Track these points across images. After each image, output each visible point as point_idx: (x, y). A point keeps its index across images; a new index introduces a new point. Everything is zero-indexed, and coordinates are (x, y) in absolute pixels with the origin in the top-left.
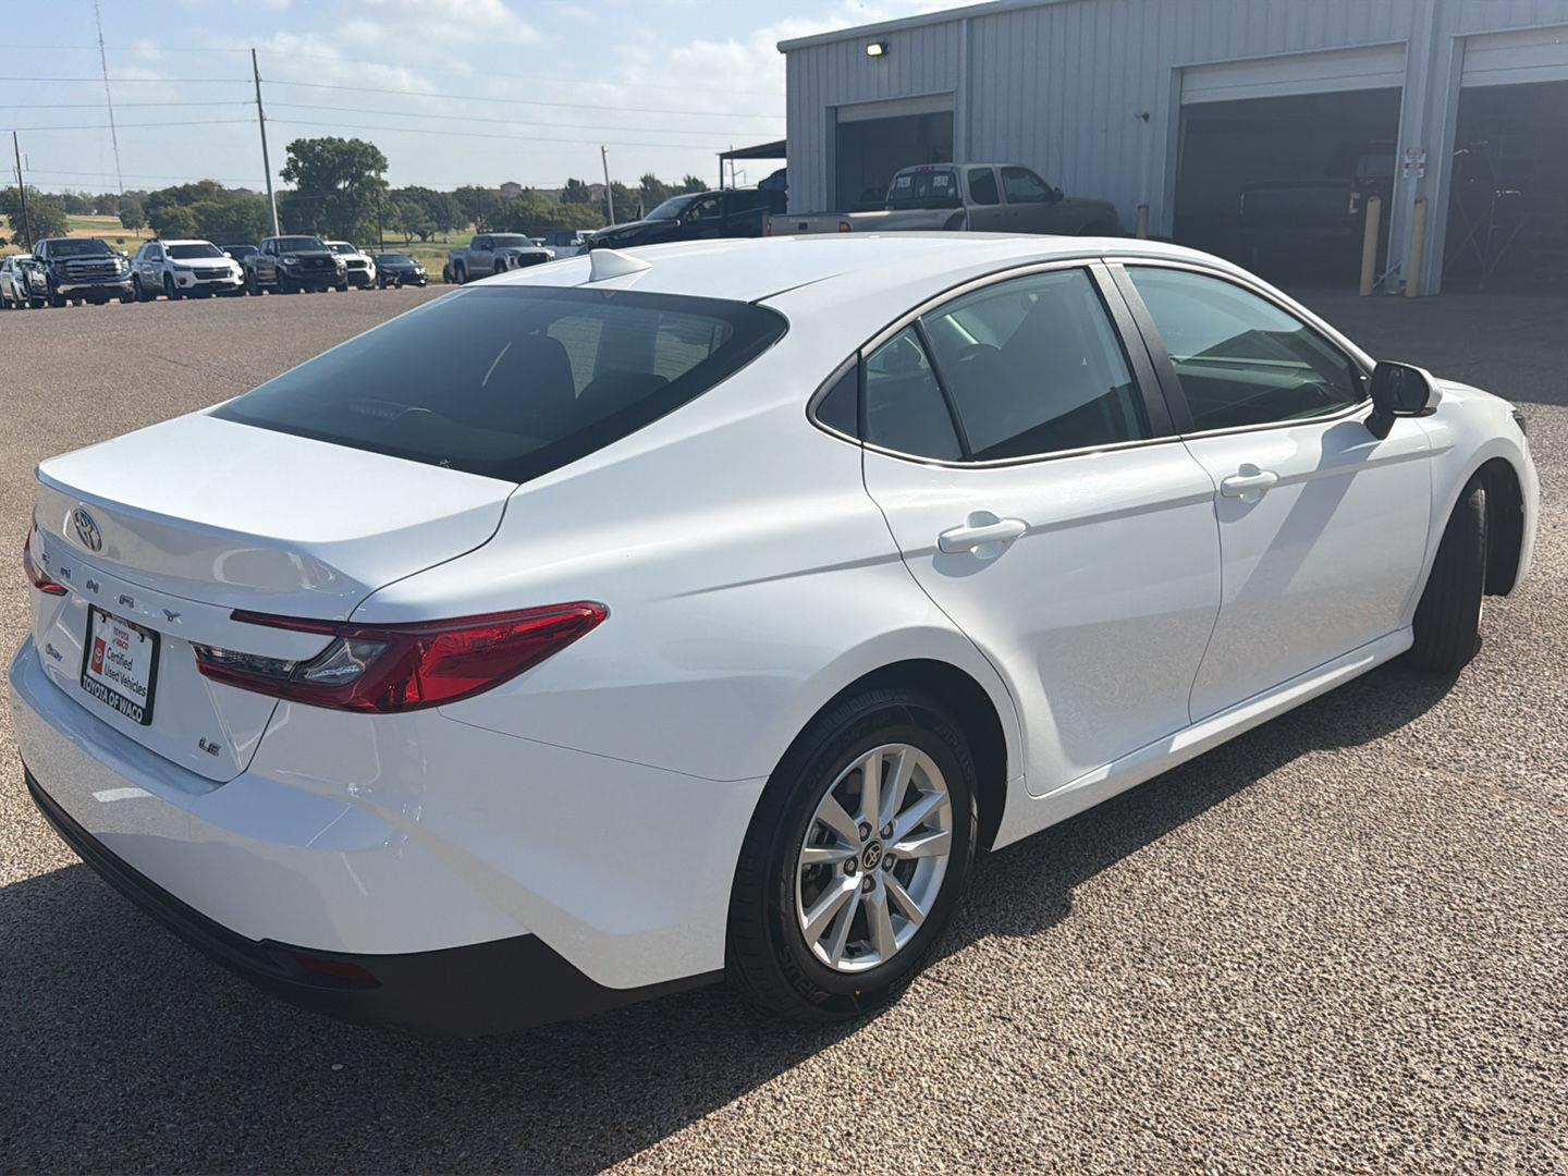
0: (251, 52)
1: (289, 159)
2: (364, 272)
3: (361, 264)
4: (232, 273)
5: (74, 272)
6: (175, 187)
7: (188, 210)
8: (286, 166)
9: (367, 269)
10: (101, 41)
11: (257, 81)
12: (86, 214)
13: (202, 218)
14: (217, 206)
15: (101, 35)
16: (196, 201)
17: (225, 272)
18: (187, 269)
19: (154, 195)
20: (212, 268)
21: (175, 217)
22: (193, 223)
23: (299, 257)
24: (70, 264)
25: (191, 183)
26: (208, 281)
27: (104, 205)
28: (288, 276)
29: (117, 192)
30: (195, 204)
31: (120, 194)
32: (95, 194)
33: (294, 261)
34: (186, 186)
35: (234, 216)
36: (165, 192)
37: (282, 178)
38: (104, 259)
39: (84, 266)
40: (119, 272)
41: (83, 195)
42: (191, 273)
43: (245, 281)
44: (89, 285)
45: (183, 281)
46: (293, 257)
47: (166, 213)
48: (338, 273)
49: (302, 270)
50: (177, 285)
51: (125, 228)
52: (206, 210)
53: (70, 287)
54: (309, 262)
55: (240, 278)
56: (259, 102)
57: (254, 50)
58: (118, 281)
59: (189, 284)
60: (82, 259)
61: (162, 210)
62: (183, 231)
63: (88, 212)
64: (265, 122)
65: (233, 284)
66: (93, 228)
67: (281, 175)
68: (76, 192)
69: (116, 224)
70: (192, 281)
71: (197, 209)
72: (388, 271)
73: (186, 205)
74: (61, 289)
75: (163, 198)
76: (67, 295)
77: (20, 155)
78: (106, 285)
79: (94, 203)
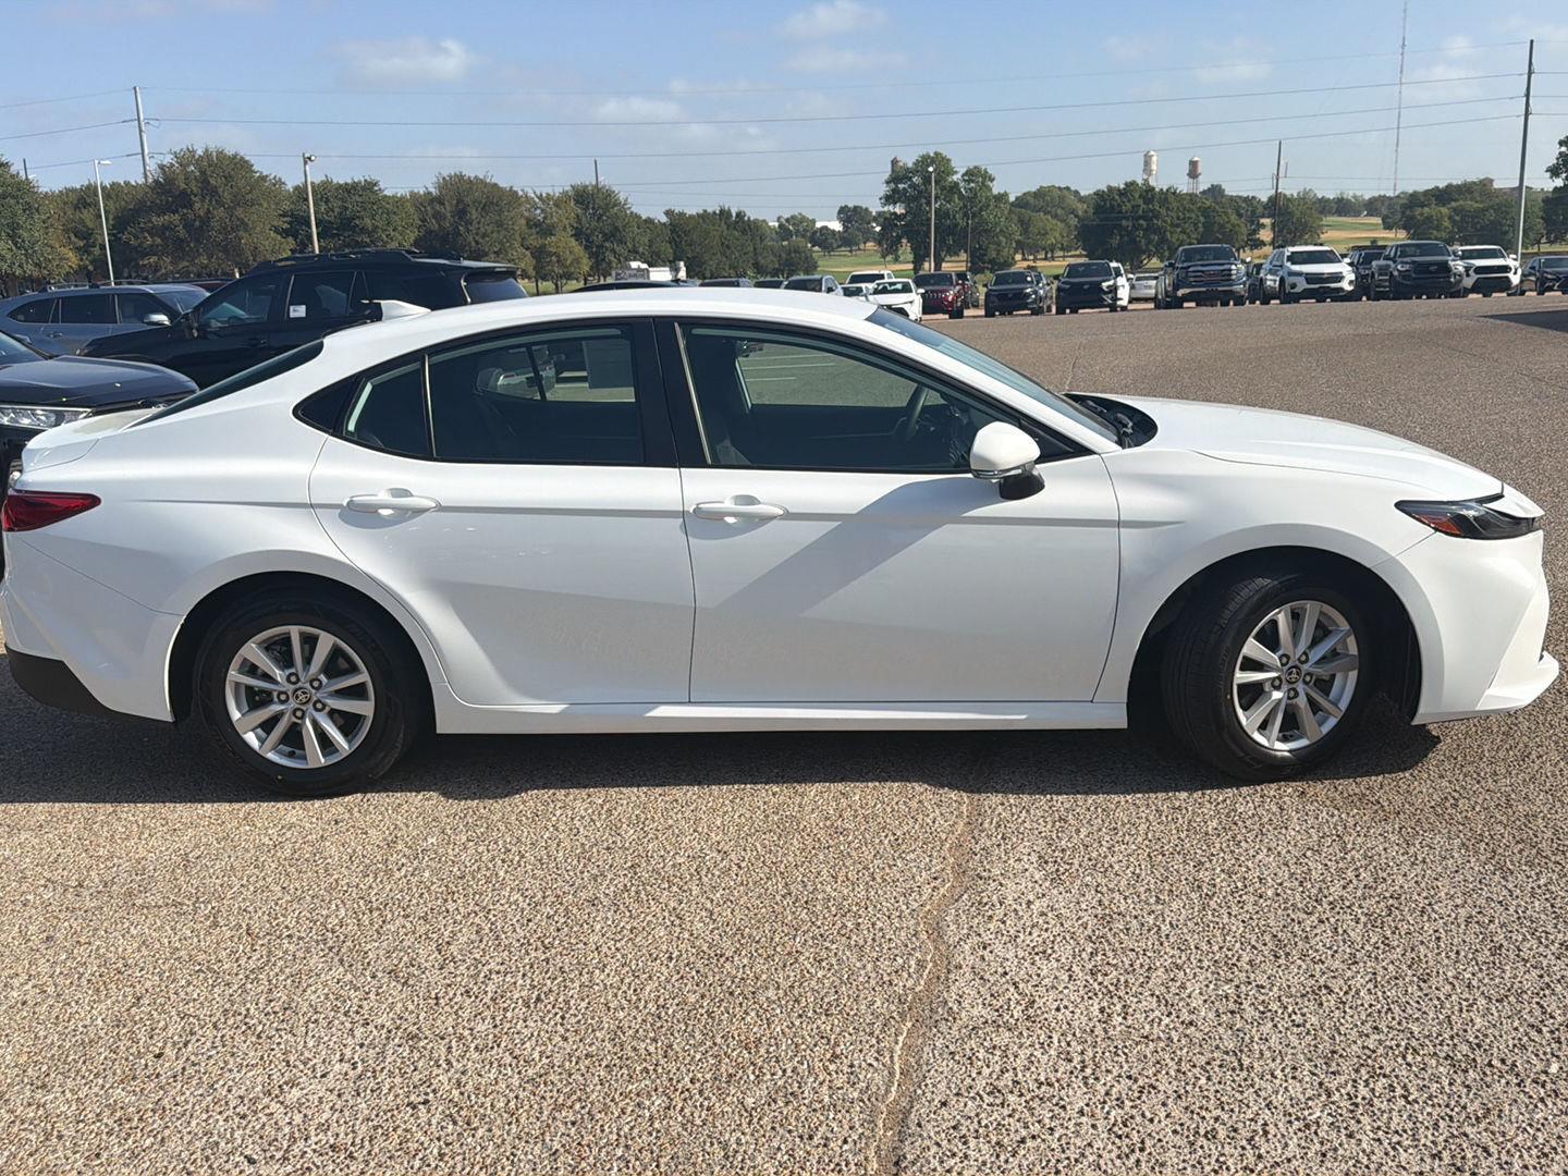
0: (1529, 44)
1: (1560, 153)
2: (1507, 277)
3: (1506, 269)
4: (1343, 278)
5: (1195, 277)
6: (1437, 187)
7: (1444, 210)
8: (1555, 162)
9: (1511, 275)
10: (1404, 44)
11: (1530, 73)
12: (1355, 216)
13: (1457, 218)
14: (1476, 205)
15: (1404, 39)
16: (1455, 200)
17: (1338, 277)
18: (1299, 274)
19: (1414, 195)
20: (1323, 274)
21: (1429, 218)
22: (1446, 223)
23: (1414, 262)
24: (1191, 269)
25: (1455, 183)
26: (1317, 286)
27: (1372, 206)
28: (1399, 283)
29: (1390, 194)
30: (1453, 204)
31: (1392, 195)
32: (1367, 197)
33: (1407, 267)
34: (1449, 186)
35: (1491, 215)
36: (1426, 193)
37: (1548, 174)
38: (1222, 264)
39: (1203, 272)
40: (1234, 277)
41: (1355, 197)
42: (1302, 279)
43: (1356, 287)
44: (1204, 289)
45: (1294, 286)
46: (1407, 263)
47: (1422, 214)
48: (1452, 280)
49: (1414, 275)
50: (1288, 289)
51: (1385, 228)
52: (1463, 210)
53: (1188, 291)
54: (1421, 268)
55: (1351, 282)
56: (1528, 95)
57: (1532, 42)
58: (1231, 285)
59: (1298, 289)
60: (1202, 265)
61: (1418, 211)
62: (1435, 232)
63: (1357, 214)
64: (1530, 116)
65: (1342, 289)
66: (1355, 229)
67: (1547, 171)
68: (1349, 195)
69: (1377, 224)
70: (1302, 285)
71: (1455, 210)
72: (1549, 276)
73: (1444, 205)
74: (1180, 293)
75: (1422, 199)
76: (1187, 298)
77: (1282, 163)
78: (1220, 289)
79: (1365, 205)
